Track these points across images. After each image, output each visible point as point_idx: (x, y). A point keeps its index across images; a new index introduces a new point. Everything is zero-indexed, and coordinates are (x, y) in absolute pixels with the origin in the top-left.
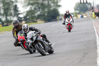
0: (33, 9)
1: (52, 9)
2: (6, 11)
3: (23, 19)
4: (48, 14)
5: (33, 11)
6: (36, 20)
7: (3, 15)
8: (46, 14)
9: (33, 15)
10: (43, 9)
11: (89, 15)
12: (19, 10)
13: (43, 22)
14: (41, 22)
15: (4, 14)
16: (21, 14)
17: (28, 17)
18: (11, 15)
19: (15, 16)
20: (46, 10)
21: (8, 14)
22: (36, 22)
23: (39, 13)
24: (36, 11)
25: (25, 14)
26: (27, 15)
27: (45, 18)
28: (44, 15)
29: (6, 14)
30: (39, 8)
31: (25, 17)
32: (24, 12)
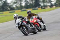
3: (54, 5)
7: (42, 2)
16: (53, 1)
17: (57, 4)
19: (49, 2)
25: (55, 2)
29: (44, 1)
31: (55, 4)
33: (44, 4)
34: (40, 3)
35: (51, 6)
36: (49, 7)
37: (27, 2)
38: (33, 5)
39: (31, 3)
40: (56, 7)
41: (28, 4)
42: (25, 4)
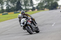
0: (42, 2)
1: (54, 2)
2: (26, 3)
3: (36, 8)
4: (51, 5)
5: (42, 3)
6: (44, 9)
8: (50, 5)
9: (42, 6)
10: (48, 2)
12: (33, 2)
13: (48, 10)
14: (47, 10)
15: (24, 5)
16: (35, 5)
17: (39, 7)
18: (29, 5)
19: (31, 6)
20: (50, 3)
21: (27, 5)
22: (44, 10)
23: (46, 4)
24: (44, 3)
25: (37, 5)
26: (38, 5)
27: (49, 7)
28: (49, 5)
29: (25, 5)
30: (46, 1)
32: (37, 4)
33: (26, 8)
34: (22, 7)
35: (33, 9)
36: (31, 10)
37: (9, 5)
38: (15, 8)
39: (13, 6)
40: (38, 10)
41: (10, 8)
42: (7, 7)
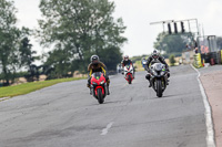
11: (188, 61)
